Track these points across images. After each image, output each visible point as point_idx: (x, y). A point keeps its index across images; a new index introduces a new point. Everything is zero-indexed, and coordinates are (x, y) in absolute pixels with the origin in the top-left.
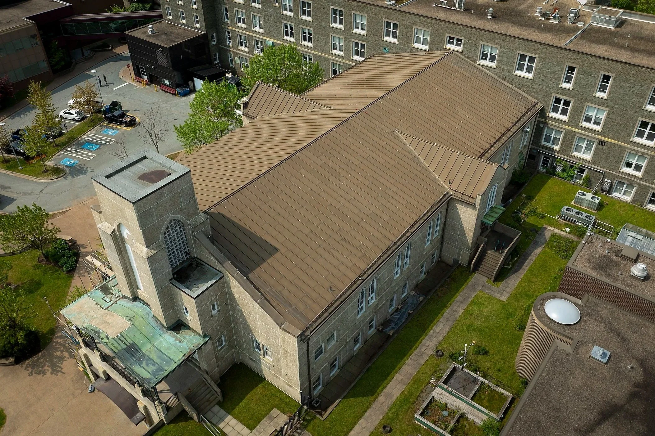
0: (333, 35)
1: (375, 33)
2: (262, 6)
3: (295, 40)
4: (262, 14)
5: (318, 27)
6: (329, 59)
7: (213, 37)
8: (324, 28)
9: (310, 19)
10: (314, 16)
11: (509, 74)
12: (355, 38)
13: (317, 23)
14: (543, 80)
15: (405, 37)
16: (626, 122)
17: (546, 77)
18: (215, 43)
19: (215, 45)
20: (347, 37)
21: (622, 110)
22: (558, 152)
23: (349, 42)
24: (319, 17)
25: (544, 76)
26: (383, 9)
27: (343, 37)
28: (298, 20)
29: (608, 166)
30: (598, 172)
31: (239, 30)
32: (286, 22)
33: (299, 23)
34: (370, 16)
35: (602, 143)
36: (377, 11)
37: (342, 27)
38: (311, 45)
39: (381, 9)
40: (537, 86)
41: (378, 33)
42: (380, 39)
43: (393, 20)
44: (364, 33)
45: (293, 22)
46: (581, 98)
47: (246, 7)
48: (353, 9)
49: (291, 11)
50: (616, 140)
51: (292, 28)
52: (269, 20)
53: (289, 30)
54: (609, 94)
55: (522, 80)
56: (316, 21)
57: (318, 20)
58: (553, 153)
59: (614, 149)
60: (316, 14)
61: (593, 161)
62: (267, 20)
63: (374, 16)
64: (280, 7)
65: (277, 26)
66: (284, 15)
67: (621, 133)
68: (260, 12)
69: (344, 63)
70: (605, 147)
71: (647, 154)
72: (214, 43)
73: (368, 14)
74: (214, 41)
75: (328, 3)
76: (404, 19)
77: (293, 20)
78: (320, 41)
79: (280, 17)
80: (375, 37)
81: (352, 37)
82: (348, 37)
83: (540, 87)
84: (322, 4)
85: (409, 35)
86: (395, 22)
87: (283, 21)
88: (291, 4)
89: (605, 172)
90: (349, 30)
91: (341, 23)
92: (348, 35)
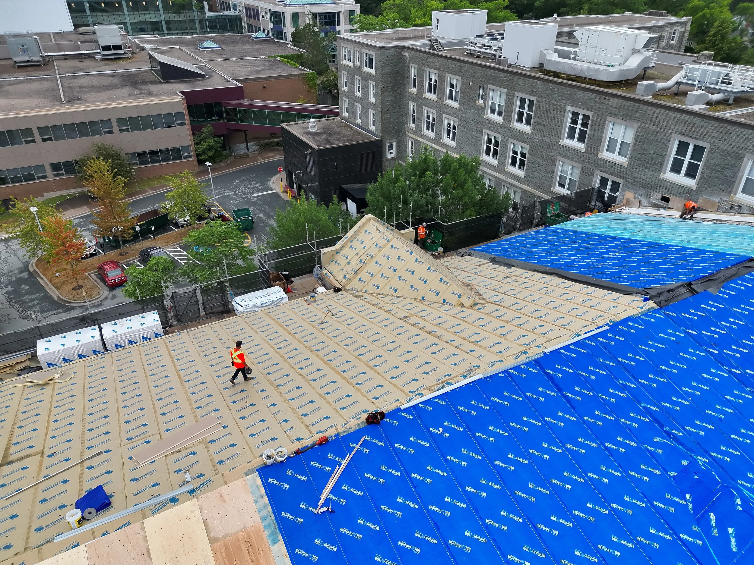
0: (563, 160)
1: (648, 163)
2: (460, 104)
3: (499, 163)
4: (457, 117)
5: (538, 143)
7: (391, 148)
8: (549, 145)
9: (527, 129)
10: (536, 124)
12: (602, 169)
13: (538, 137)
15: (716, 177)
18: (393, 156)
19: (391, 159)
20: (587, 165)
23: (590, 175)
24: (544, 126)
26: (677, 115)
27: (580, 166)
28: (509, 130)
31: (424, 141)
32: (490, 132)
33: (509, 134)
34: (645, 128)
36: (661, 117)
37: (581, 146)
38: (521, 173)
39: (671, 114)
41: (652, 164)
42: (656, 175)
43: (696, 138)
44: (623, 160)
45: (500, 133)
47: (438, 106)
48: (610, 113)
49: (500, 114)
51: (496, 144)
52: (465, 128)
53: (492, 146)
56: (536, 132)
57: (541, 131)
60: (541, 121)
62: (463, 127)
63: (653, 128)
64: (484, 107)
65: (476, 138)
66: (488, 120)
68: (456, 114)
72: (390, 156)
73: (641, 124)
74: (392, 153)
75: (564, 101)
76: (726, 137)
77: (500, 130)
78: (538, 168)
79: (482, 123)
80: (647, 170)
81: (597, 167)
82: (589, 166)
84: (554, 102)
85: (728, 173)
86: (700, 143)
87: (485, 130)
88: (503, 103)
90: (593, 153)
91: (581, 139)
92: (589, 163)
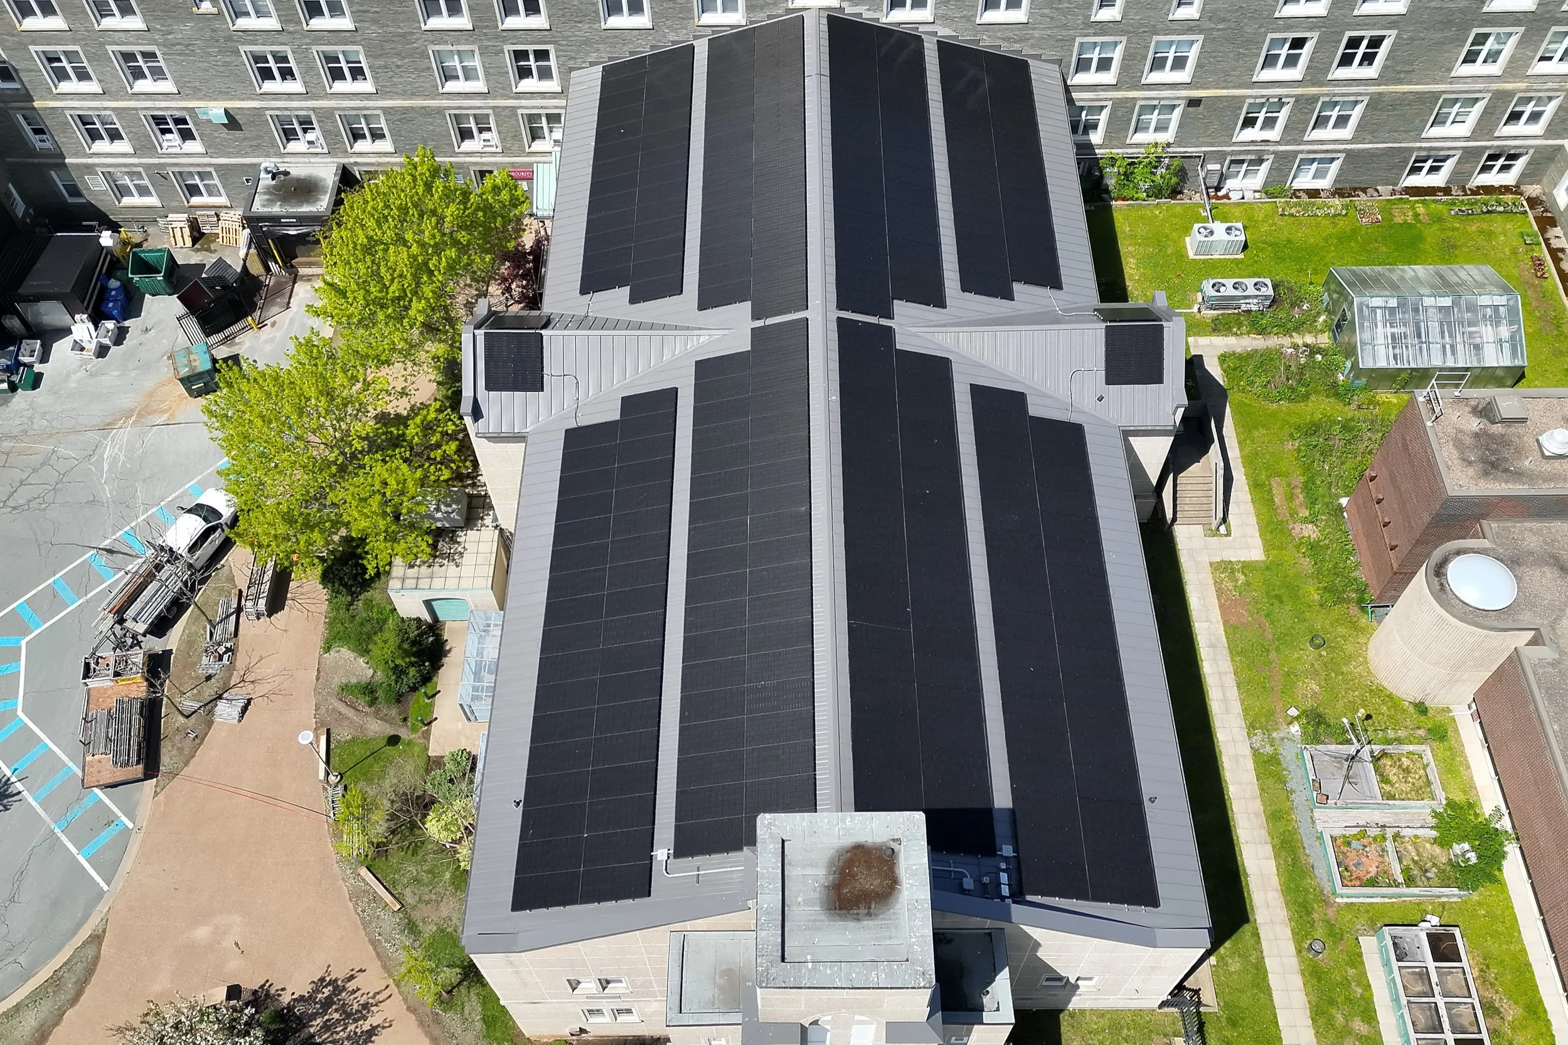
0: (437, 48)
1: (578, 16)
2: (146, 22)
3: (305, 86)
4: (153, 42)
5: (380, 39)
6: (440, 111)
8: (403, 36)
9: (341, 23)
10: (356, 13)
11: (968, 25)
12: (513, 42)
13: (374, 30)
14: (1052, 18)
15: (671, 8)
16: (1241, 50)
17: (1057, 9)
20: (486, 43)
21: (1233, 29)
22: (1101, 146)
23: (497, 54)
24: (376, 12)
25: (1052, 8)
27: (475, 48)
28: (301, 34)
29: (1208, 140)
30: (1191, 157)
32: (255, 48)
33: (305, 40)
35: (1194, 103)
37: (460, 22)
38: (365, 87)
40: (1037, 34)
41: (585, 16)
42: (596, 26)
44: (537, 22)
45: (282, 43)
46: (1141, 30)
47: (79, 37)
49: (263, 14)
50: (1223, 88)
51: (281, 59)
52: (189, 55)
53: (273, 65)
54: (1203, 8)
55: (999, 30)
56: (365, 24)
57: (374, 21)
58: (1091, 151)
59: (1221, 106)
60: (364, 7)
61: (1180, 140)
62: (181, 54)
64: (220, 14)
65: (227, 64)
66: (242, 30)
67: (1233, 73)
68: (142, 39)
69: (494, 108)
70: (1201, 108)
71: (1287, 96)
77: (283, 38)
78: (397, 71)
79: (228, 39)
80: (579, 25)
81: (503, 41)
82: (491, 44)
83: (1046, 33)
87: (242, 49)
89: (1205, 153)
90: (488, 26)
91: (455, 12)
92: (489, 39)
